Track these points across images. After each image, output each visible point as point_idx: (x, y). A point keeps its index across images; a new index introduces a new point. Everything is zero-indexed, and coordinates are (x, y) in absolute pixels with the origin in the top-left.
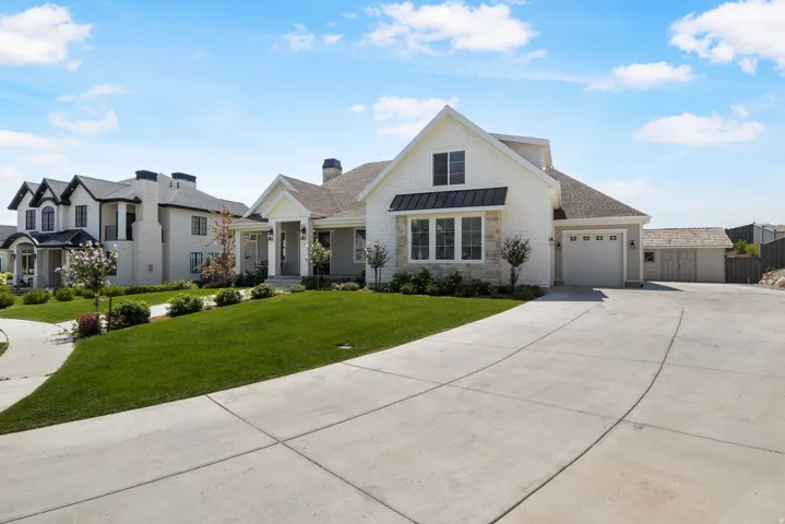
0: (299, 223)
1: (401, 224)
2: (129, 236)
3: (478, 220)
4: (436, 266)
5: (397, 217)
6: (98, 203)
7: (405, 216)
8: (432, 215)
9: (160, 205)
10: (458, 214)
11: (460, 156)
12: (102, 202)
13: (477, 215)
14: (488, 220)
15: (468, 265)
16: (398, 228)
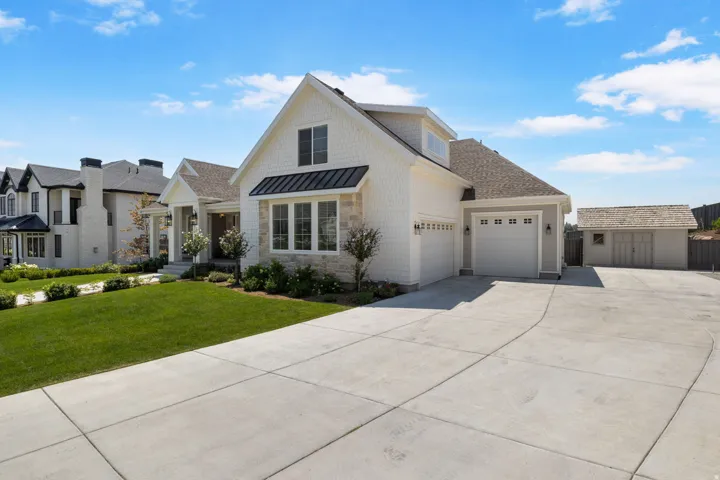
0: (191, 207)
1: (263, 210)
2: (74, 220)
3: (333, 205)
4: (294, 258)
5: (261, 202)
6: (46, 190)
7: (266, 202)
8: (291, 199)
9: (104, 190)
10: (315, 197)
11: (322, 131)
12: (50, 188)
13: (332, 200)
14: (343, 204)
15: (324, 257)
16: (261, 214)
